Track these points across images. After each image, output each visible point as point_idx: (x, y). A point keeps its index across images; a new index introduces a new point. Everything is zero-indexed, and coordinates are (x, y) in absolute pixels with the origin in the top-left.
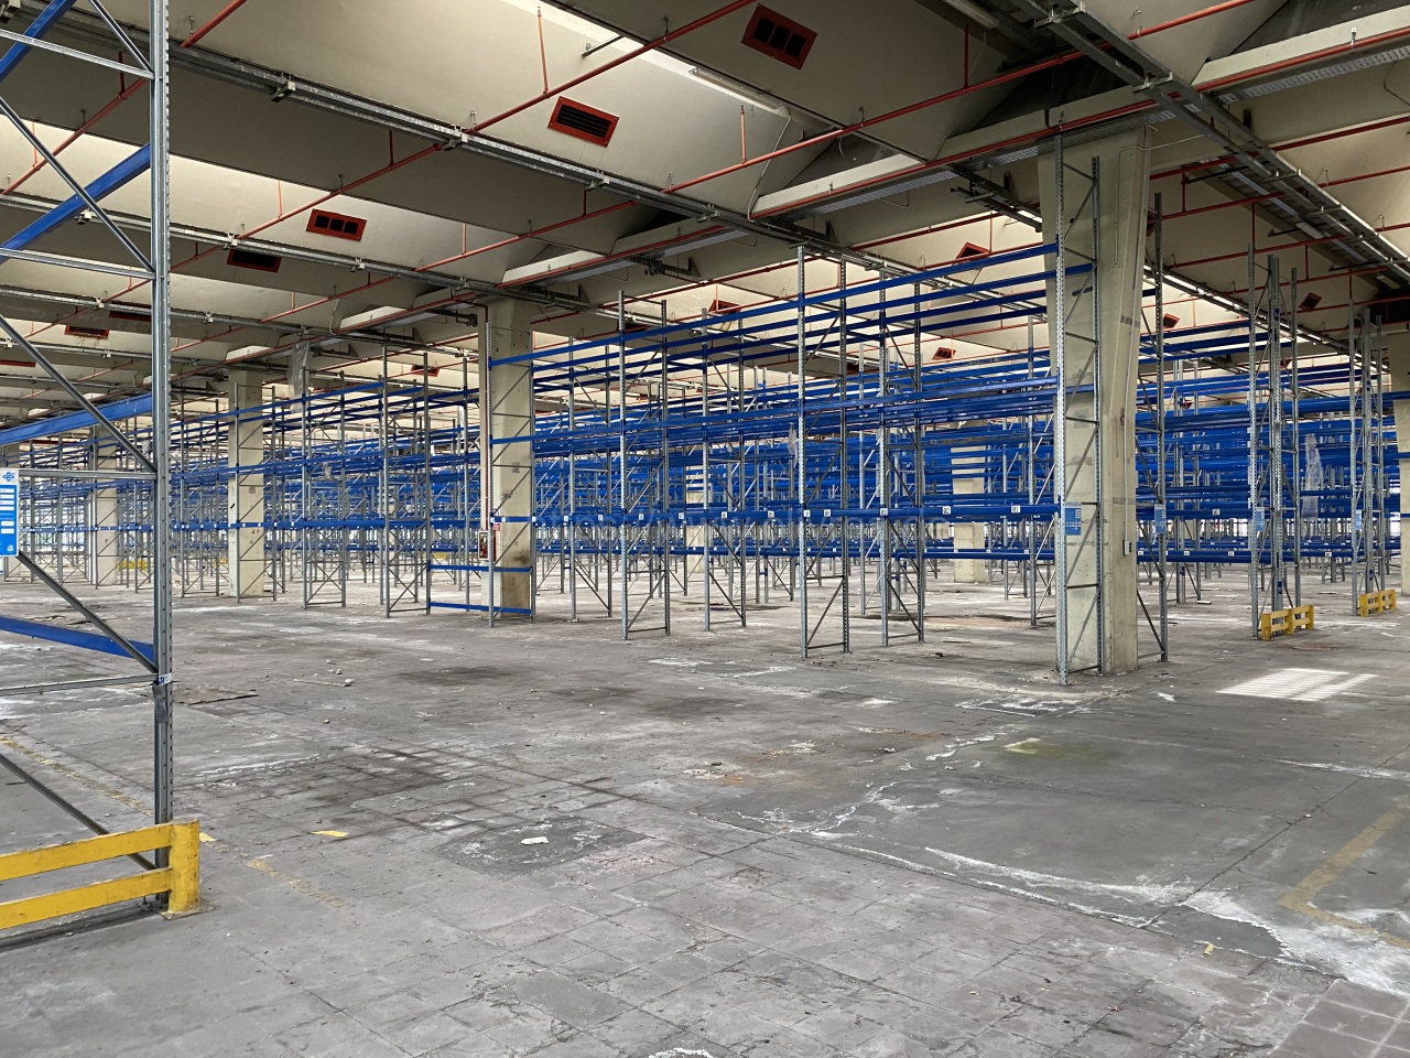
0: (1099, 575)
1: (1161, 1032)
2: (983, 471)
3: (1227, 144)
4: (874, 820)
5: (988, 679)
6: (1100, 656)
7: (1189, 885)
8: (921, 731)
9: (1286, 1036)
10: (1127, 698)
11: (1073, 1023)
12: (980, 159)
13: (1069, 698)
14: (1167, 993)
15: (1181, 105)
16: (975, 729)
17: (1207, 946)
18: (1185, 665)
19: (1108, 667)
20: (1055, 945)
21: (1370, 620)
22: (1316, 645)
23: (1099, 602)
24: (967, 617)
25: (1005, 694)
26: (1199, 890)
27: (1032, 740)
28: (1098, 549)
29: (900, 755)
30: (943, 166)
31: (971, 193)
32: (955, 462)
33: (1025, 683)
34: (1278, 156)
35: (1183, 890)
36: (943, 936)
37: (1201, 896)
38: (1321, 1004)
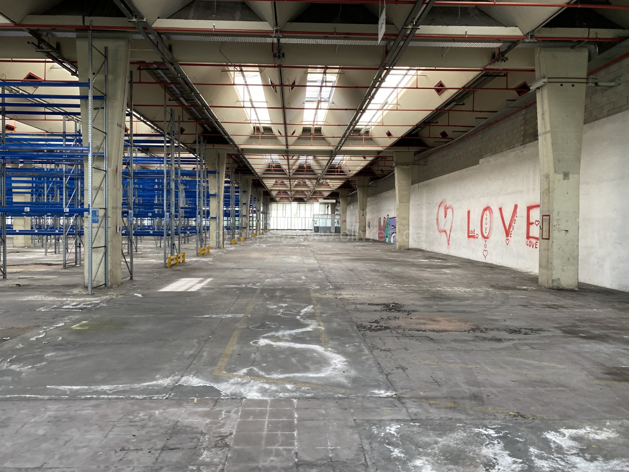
0: (106, 242)
1: (190, 442)
2: (30, 190)
3: (162, 57)
4: (10, 378)
5: (50, 295)
6: (106, 279)
7: (178, 375)
8: (21, 326)
9: (236, 427)
10: (122, 298)
11: (153, 452)
12: (45, 30)
13: (95, 300)
14: (186, 425)
15: (147, 34)
16: (53, 321)
17: (194, 399)
18: (141, 281)
19: (109, 284)
20: (131, 417)
21: (203, 258)
22: (188, 269)
23: (106, 255)
24: (27, 265)
25: (62, 302)
26: (182, 376)
27: (84, 322)
28: (106, 230)
29: (14, 340)
30: (24, 28)
31: (39, 47)
32: (14, 185)
33: (70, 295)
34: (181, 67)
35: (176, 378)
36: (73, 430)
37: (184, 378)
38: (243, 411)
